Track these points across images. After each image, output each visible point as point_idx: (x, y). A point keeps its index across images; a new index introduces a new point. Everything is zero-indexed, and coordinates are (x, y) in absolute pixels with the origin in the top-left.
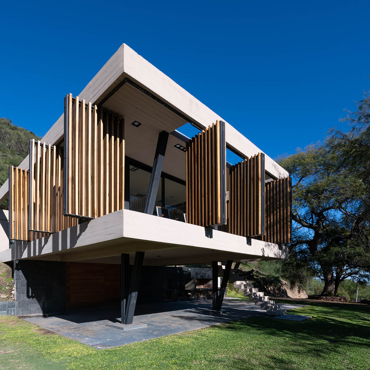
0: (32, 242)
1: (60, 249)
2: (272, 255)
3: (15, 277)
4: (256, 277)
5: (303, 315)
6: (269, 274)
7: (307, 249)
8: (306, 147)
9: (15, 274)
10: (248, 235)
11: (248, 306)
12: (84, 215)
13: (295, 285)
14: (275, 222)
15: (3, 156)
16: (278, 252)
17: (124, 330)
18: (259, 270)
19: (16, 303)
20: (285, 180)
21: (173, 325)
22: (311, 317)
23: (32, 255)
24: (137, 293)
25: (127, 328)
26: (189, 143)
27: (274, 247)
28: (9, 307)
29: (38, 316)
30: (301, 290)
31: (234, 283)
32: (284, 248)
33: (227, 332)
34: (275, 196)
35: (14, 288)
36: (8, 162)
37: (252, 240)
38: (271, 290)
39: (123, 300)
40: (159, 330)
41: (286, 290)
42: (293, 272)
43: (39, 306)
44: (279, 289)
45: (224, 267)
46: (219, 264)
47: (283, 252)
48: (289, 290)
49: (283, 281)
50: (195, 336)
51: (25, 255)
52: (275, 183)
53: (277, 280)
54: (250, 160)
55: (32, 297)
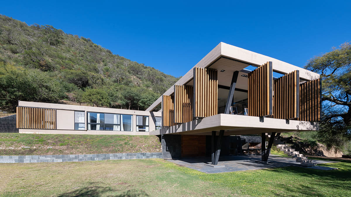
0: (171, 127)
1: (186, 130)
2: (304, 129)
3: (162, 142)
4: (294, 142)
5: (331, 167)
6: (306, 139)
7: (342, 120)
8: (341, 45)
9: (162, 141)
10: (287, 118)
11: (288, 160)
12: (201, 117)
13: (331, 147)
14: (308, 108)
15: (143, 83)
16: (310, 127)
17: (214, 167)
18: (298, 136)
19: (162, 153)
20: (316, 81)
21: (239, 167)
22: (338, 169)
23: (171, 132)
24: (220, 150)
25: (215, 166)
26: (250, 74)
27: (307, 124)
28: (160, 155)
29: (170, 159)
30: (338, 151)
31: (277, 146)
32: (315, 124)
33: (272, 172)
34: (308, 92)
35: (162, 147)
36: (145, 86)
37: (290, 121)
38: (308, 151)
39: (213, 153)
40: (232, 169)
41: (322, 151)
42: (329, 137)
43: (170, 155)
44: (316, 150)
45: (269, 136)
46: (266, 134)
47: (315, 127)
48: (326, 151)
49: (319, 144)
50: (253, 172)
51: (167, 132)
52: (308, 84)
53: (314, 144)
54: (289, 75)
55: (168, 151)
